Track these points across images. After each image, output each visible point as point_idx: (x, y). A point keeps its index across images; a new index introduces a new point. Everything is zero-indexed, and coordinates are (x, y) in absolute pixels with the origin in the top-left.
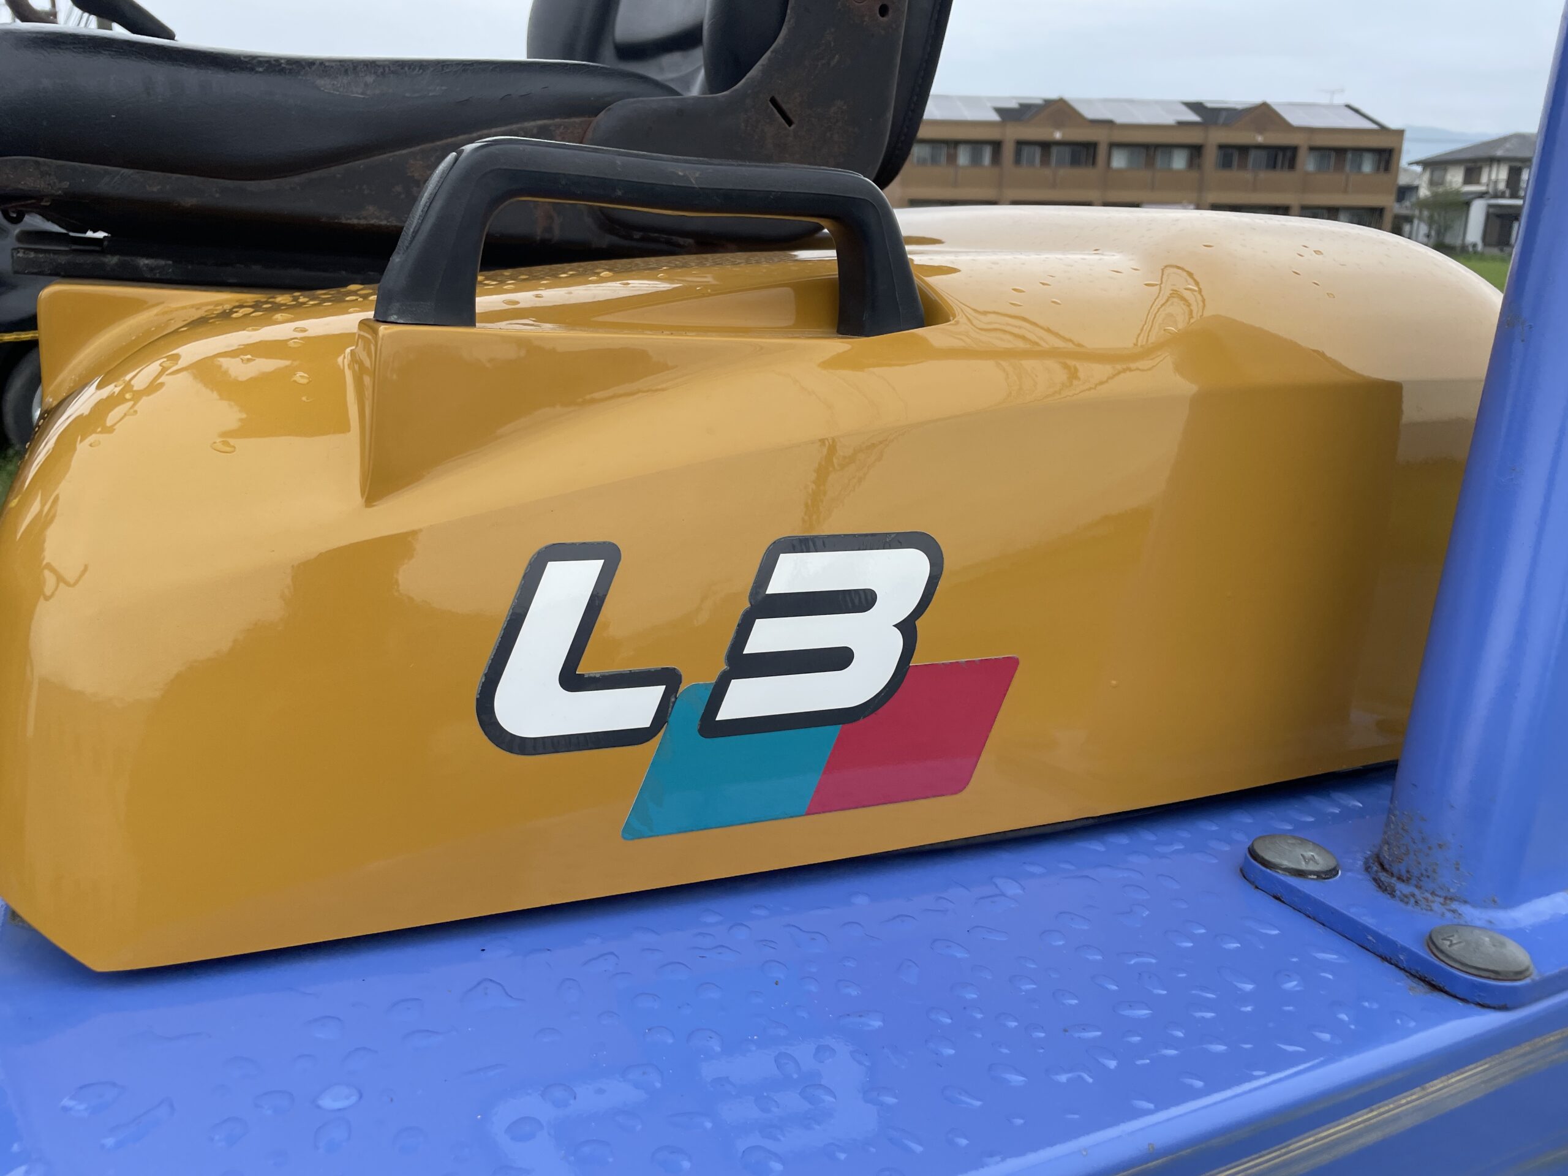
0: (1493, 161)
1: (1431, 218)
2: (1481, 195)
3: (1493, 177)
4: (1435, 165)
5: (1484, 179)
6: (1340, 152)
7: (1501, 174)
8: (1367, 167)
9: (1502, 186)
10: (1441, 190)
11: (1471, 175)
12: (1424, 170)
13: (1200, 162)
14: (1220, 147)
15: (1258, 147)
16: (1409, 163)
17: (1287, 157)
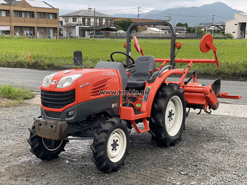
0: (79, 16)
1: (67, 30)
2: (77, 25)
3: (79, 20)
4: (66, 17)
5: (77, 21)
6: (45, 13)
7: (81, 20)
8: (51, 17)
9: (81, 23)
10: (68, 23)
11: (74, 19)
12: (63, 18)
13: (9, 15)
14: (14, 11)
15: (24, 11)
16: (60, 16)
17: (32, 14)
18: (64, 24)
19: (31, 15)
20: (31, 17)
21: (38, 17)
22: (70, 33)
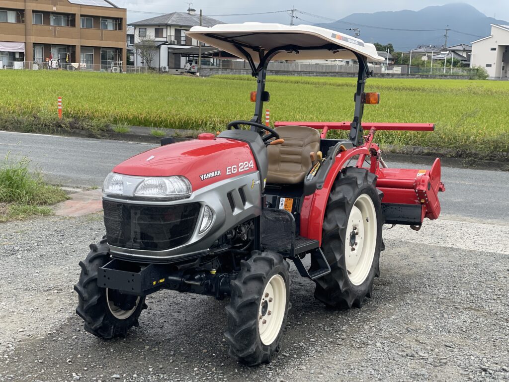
0: (168, 26)
1: (142, 53)
2: (165, 43)
3: (168, 35)
4: (141, 26)
5: (165, 35)
6: (97, 18)
7: (172, 32)
8: (110, 27)
9: (173, 39)
10: (145, 39)
11: (158, 32)
12: (135, 29)
13: (23, 19)
14: (34, 11)
15: (54, 13)
16: (129, 25)
17: (70, 19)
18: (137, 40)
19: (68, 21)
20: (68, 25)
21: (83, 26)
22: (149, 61)
